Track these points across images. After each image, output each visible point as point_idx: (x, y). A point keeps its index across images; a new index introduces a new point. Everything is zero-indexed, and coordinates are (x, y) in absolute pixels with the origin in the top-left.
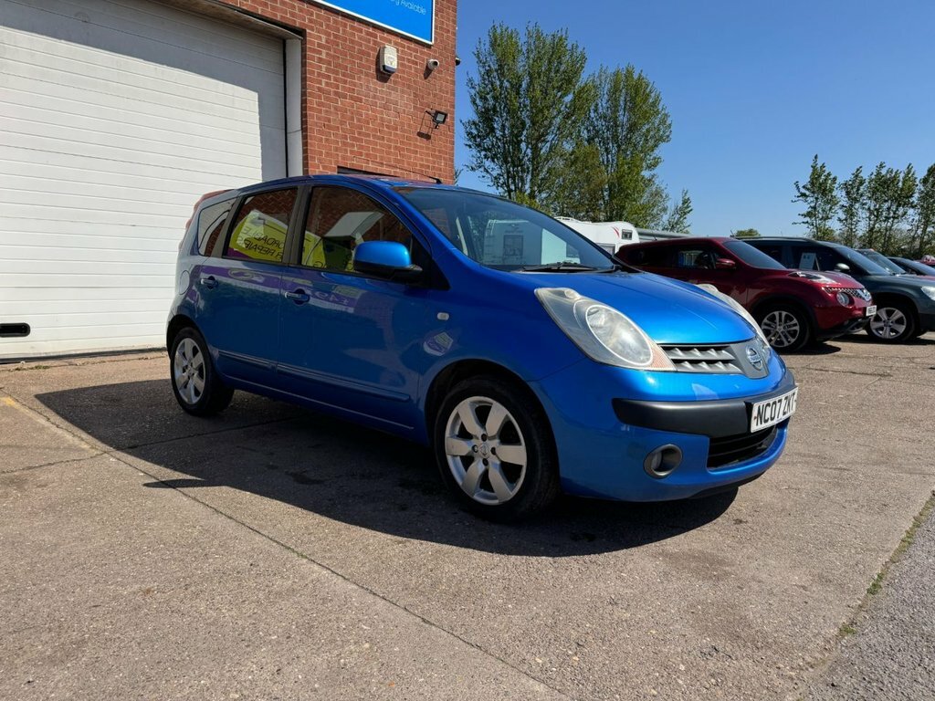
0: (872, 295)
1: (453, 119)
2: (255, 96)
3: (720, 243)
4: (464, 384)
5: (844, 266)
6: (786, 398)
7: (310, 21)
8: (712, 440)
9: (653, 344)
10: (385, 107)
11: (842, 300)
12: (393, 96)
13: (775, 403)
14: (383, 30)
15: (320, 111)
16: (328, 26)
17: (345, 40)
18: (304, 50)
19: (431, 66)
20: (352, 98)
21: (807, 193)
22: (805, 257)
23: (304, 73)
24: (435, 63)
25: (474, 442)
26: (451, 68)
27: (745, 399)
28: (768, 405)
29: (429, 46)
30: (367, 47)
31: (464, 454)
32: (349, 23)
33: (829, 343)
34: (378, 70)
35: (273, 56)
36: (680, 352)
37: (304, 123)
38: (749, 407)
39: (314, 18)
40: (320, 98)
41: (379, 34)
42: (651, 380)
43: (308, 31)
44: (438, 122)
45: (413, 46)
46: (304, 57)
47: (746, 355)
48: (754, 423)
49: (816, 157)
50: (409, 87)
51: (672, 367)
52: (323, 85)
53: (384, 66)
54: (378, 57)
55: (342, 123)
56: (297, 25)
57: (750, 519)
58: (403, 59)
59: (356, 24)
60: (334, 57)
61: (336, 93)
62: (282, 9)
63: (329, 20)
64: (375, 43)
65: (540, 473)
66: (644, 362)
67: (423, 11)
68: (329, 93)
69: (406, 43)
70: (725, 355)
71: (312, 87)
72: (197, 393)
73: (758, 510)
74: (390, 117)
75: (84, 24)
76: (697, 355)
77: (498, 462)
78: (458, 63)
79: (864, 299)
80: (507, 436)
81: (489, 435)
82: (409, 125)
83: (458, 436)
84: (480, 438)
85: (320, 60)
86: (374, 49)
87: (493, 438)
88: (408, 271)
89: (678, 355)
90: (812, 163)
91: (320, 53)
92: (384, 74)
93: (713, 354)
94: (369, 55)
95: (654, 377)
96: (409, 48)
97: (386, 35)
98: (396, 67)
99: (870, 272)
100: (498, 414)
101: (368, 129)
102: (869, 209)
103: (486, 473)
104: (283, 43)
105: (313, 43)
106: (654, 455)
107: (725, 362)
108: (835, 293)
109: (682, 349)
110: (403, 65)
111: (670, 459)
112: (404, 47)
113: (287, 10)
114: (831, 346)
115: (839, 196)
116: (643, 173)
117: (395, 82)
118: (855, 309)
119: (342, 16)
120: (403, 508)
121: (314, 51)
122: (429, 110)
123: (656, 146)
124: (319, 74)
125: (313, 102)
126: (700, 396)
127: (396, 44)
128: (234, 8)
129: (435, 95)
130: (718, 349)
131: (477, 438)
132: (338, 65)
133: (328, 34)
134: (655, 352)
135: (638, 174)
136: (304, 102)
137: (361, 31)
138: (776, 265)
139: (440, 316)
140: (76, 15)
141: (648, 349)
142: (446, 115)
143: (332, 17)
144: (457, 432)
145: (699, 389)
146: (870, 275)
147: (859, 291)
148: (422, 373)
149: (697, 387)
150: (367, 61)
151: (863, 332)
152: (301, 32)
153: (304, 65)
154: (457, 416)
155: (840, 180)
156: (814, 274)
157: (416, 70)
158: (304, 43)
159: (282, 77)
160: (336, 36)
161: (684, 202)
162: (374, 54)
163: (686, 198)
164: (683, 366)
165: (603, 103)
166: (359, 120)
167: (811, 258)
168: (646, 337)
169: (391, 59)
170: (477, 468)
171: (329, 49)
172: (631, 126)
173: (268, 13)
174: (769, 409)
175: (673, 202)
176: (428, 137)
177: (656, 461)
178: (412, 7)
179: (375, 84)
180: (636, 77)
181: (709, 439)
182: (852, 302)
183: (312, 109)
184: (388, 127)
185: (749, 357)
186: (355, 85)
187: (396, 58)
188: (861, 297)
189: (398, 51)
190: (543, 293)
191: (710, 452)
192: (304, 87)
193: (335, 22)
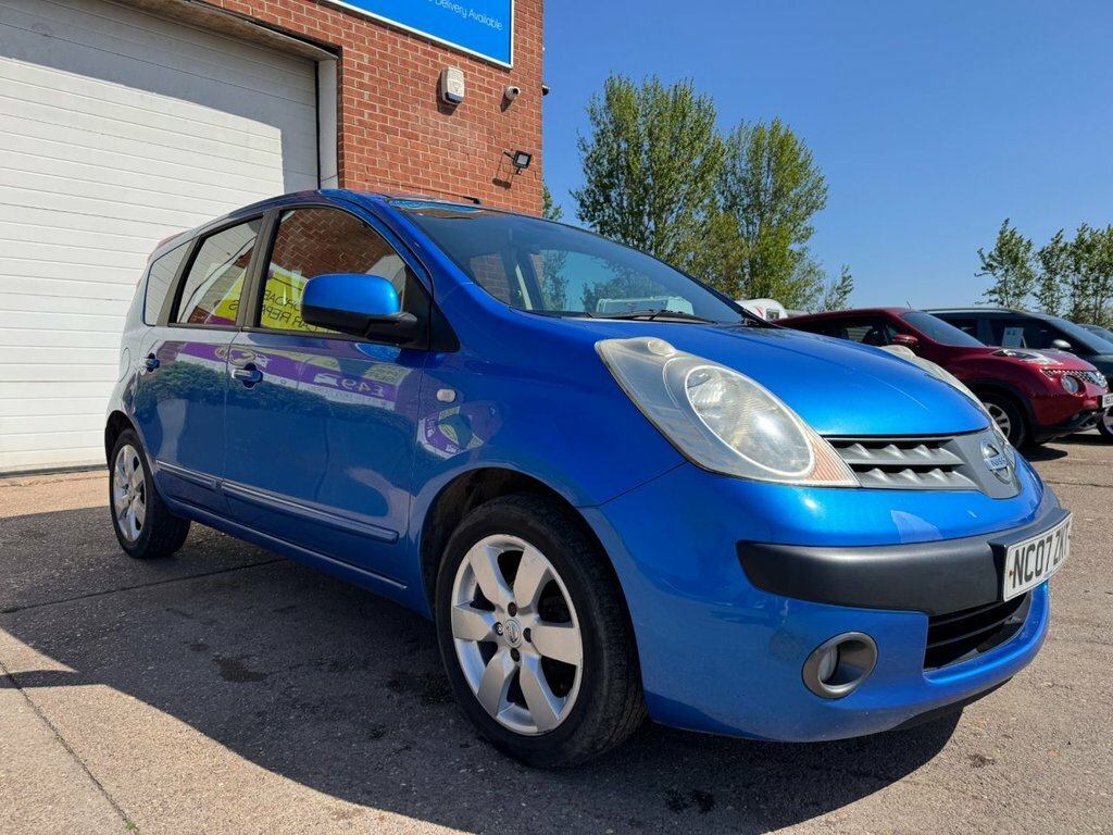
0: (1107, 379)
1: (539, 162)
2: (277, 132)
3: (897, 314)
4: (480, 513)
5: (1063, 343)
6: (1058, 534)
7: (348, 35)
8: (932, 620)
9: (813, 438)
10: (450, 146)
11: (1069, 386)
12: (461, 133)
13: (1042, 544)
14: (445, 48)
15: (362, 151)
16: (371, 42)
17: (395, 60)
18: (339, 73)
19: (510, 96)
20: (404, 134)
21: (995, 264)
22: (1008, 333)
23: (340, 102)
24: (515, 91)
25: (496, 616)
26: (536, 98)
27: (991, 537)
28: (1032, 548)
29: (507, 70)
30: (424, 69)
31: (481, 639)
32: (400, 39)
33: (1048, 445)
34: (439, 99)
35: (303, 82)
36: (864, 452)
37: (340, 166)
38: (999, 554)
39: (354, 31)
40: (361, 133)
41: (440, 53)
42: (810, 504)
43: (344, 48)
44: (520, 166)
45: (485, 69)
46: (340, 81)
47: (981, 457)
48: (1008, 581)
49: (1007, 221)
50: (481, 121)
51: (852, 480)
52: (366, 118)
53: (447, 94)
54: (439, 83)
55: (392, 166)
56: (330, 40)
57: (998, 755)
58: (473, 85)
59: (409, 41)
60: (379, 81)
61: (383, 128)
62: (309, 20)
63: (373, 34)
64: (435, 65)
65: (605, 683)
66: (798, 470)
67: (498, 25)
68: (374, 127)
69: (476, 66)
70: (944, 456)
71: (352, 119)
72: (138, 525)
73: (1009, 732)
74: (456, 159)
75: (44, 38)
76: (895, 455)
77: (537, 657)
78: (545, 92)
79: (1098, 384)
80: (550, 608)
81: (520, 605)
82: (482, 171)
83: (472, 605)
84: (506, 609)
85: (361, 85)
86: (435, 73)
87: (526, 611)
88: (393, 321)
89: (863, 458)
90: (1000, 228)
91: (361, 76)
92: (447, 104)
93: (923, 455)
94: (427, 80)
95: (817, 499)
96: (480, 72)
97: (449, 55)
98: (463, 95)
99: (1099, 351)
100: (535, 567)
101: (426, 174)
102: (1073, 283)
103: (516, 675)
104: (314, 66)
105: (352, 64)
106: (823, 652)
107: (946, 469)
108: (1058, 377)
109: (868, 446)
110: (472, 93)
111: (853, 659)
112: (474, 70)
113: (315, 23)
114: (1053, 450)
115: (1033, 269)
116: (790, 247)
117: (462, 115)
118: (1086, 398)
119: (390, 29)
120: (377, 735)
121: (352, 73)
122: (508, 151)
123: (808, 214)
124: (360, 103)
125: (352, 139)
126: (907, 535)
127: (463, 66)
128: (243, 17)
129: (515, 133)
130: (932, 446)
131: (502, 611)
132: (385, 93)
133: (372, 53)
134: (818, 452)
135: (784, 247)
136: (340, 139)
137: (416, 49)
138: (973, 342)
139: (441, 395)
140: (33, 27)
141: (805, 445)
142: (530, 157)
143: (378, 31)
144: (471, 596)
145: (904, 520)
146: (1099, 354)
147: (1090, 374)
148: (415, 492)
149: (898, 516)
150: (425, 87)
151: (1096, 432)
152: (336, 50)
153: (340, 91)
154: (470, 570)
155: (1036, 248)
156: (1026, 351)
157: (490, 100)
158: (340, 63)
159: (314, 110)
160: (382, 55)
161: (844, 280)
162: (433, 79)
163: (846, 275)
164: (872, 478)
165: (743, 165)
166: (414, 163)
167: (1018, 333)
168: (800, 425)
169: (456, 84)
170: (503, 663)
171: (373, 71)
172: (775, 193)
173: (291, 24)
174: (1032, 555)
175: (830, 279)
176: (507, 185)
177: (826, 664)
178: (484, 20)
179: (436, 118)
180: (782, 132)
181: (927, 618)
182: (1082, 388)
183: (351, 148)
184: (454, 172)
185: (987, 460)
186: (408, 117)
187: (462, 84)
188: (1093, 382)
189: (465, 75)
190: (610, 348)
191: (930, 641)
192: (340, 119)
193: (382, 37)
